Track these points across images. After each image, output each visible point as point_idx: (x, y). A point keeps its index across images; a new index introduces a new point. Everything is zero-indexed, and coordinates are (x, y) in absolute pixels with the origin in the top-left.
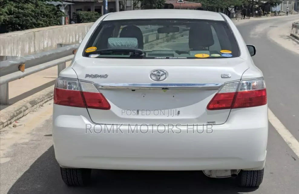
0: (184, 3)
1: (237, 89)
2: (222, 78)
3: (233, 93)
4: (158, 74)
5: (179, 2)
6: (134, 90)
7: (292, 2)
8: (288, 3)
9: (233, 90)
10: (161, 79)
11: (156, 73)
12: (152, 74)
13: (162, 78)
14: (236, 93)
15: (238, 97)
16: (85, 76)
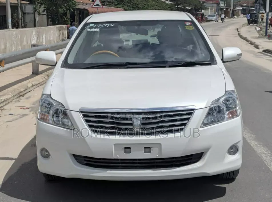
0: (101, 7)
5: (95, 6)
7: (214, 8)
8: (210, 10)
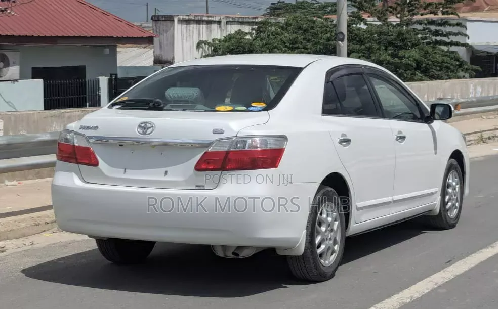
1: (230, 147)
2: (214, 133)
3: (224, 151)
4: (144, 127)
6: (122, 145)
9: (225, 149)
10: (147, 133)
11: (143, 125)
12: (140, 126)
13: (149, 131)
14: (227, 153)
15: (229, 157)
16: (79, 127)
